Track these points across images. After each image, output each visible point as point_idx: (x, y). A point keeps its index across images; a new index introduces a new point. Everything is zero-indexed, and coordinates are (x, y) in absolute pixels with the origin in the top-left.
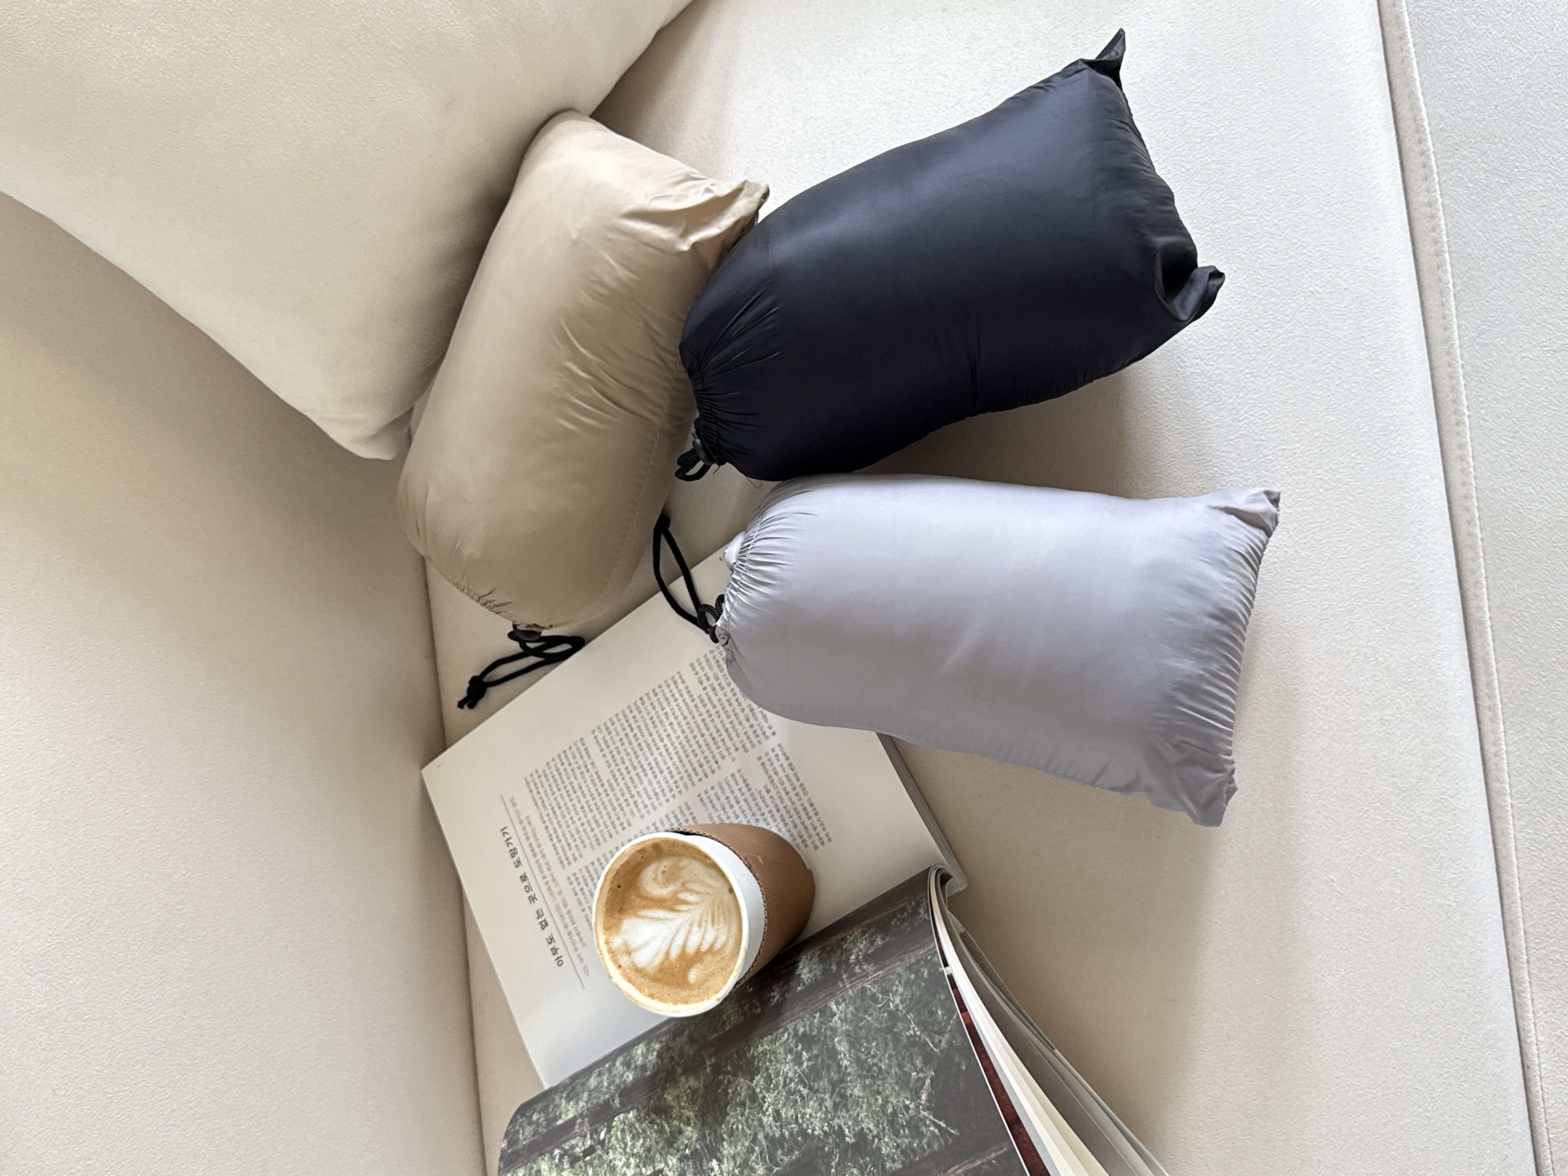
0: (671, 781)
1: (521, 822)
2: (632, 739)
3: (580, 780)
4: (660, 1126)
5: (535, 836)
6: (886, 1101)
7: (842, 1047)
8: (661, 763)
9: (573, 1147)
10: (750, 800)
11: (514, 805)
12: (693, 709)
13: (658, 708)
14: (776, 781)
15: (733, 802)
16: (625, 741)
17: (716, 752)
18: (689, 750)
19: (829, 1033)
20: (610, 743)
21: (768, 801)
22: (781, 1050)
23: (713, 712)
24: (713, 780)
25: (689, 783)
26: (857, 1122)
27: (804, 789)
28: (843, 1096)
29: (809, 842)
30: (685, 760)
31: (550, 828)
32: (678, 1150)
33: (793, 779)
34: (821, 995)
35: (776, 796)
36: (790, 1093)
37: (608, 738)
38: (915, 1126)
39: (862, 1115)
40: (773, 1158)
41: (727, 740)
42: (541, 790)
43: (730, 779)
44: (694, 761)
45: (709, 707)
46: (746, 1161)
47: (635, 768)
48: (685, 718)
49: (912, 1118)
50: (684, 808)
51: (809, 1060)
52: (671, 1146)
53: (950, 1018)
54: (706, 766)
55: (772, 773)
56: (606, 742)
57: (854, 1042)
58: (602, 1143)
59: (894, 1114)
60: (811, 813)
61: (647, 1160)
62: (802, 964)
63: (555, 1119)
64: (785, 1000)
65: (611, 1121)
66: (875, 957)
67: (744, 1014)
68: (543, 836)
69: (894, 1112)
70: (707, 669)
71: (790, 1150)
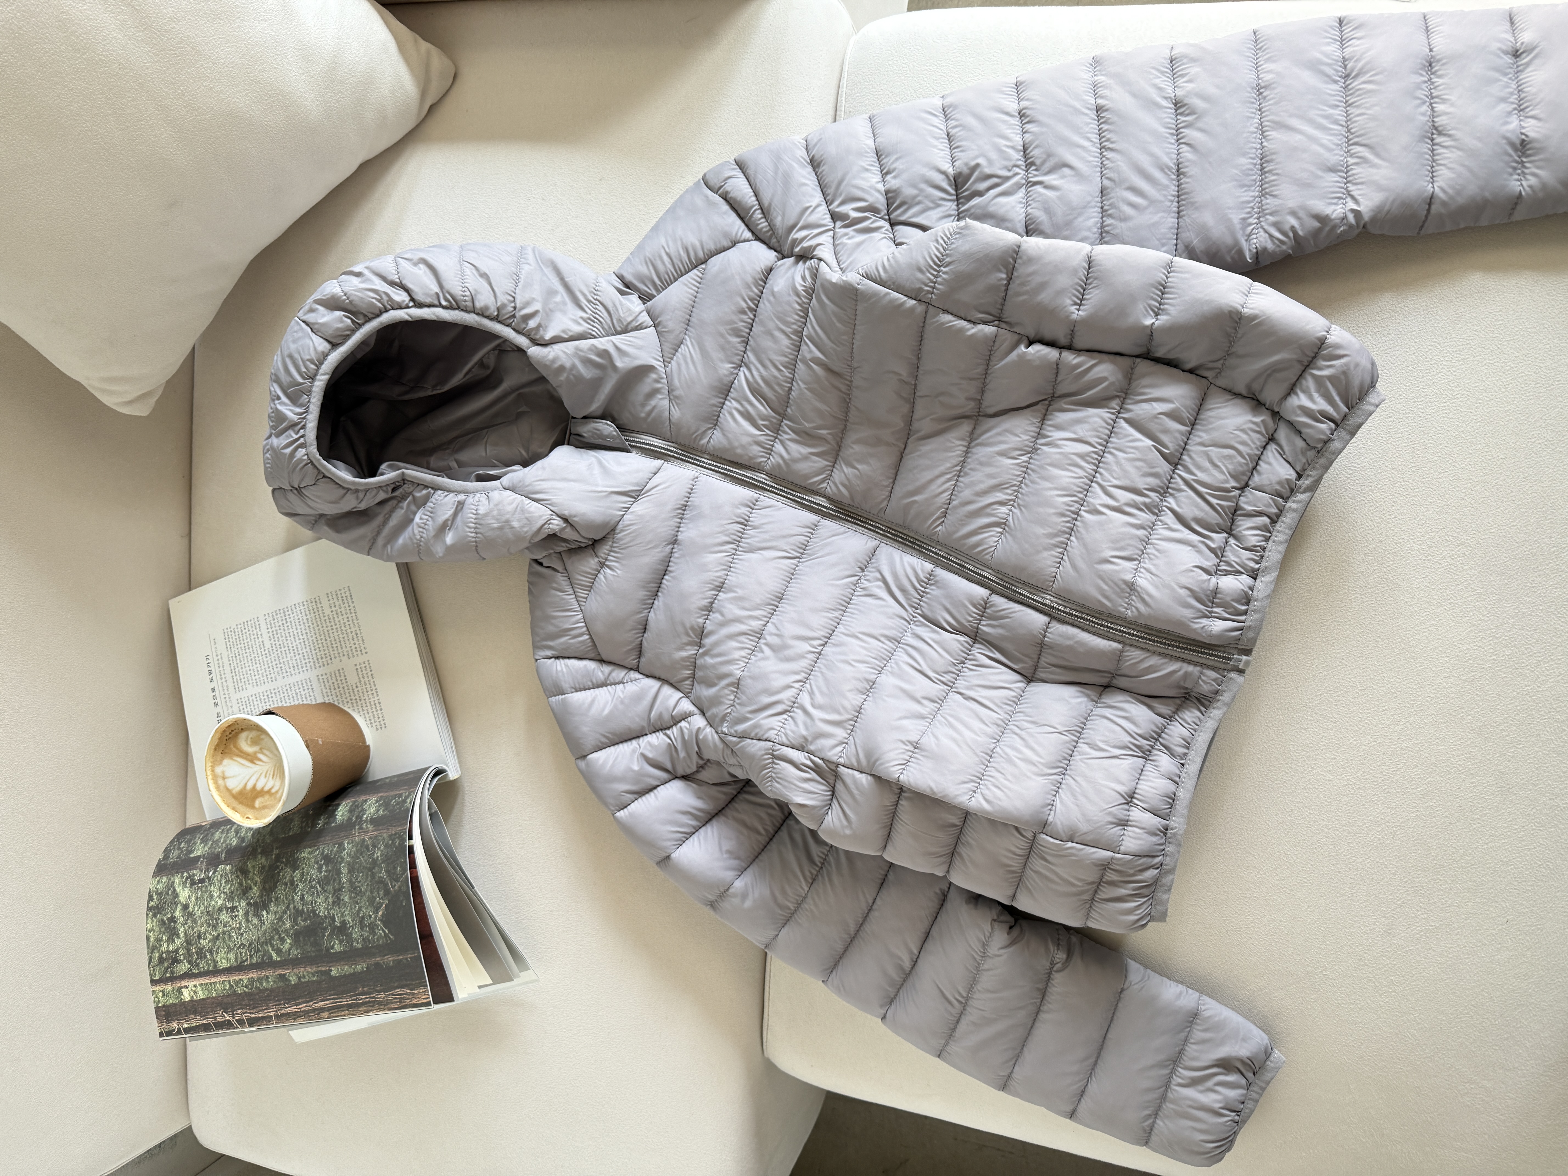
0: (303, 662)
1: (217, 656)
2: (286, 628)
4: (241, 880)
5: (223, 666)
6: (360, 909)
7: (344, 871)
8: (299, 648)
9: (194, 875)
10: (346, 688)
11: (215, 643)
14: (363, 683)
15: (336, 686)
16: (281, 627)
19: (340, 859)
20: (273, 626)
21: (356, 692)
22: (313, 860)
23: (334, 627)
25: (313, 667)
26: (343, 915)
27: (377, 692)
28: (339, 899)
29: (374, 725)
30: (314, 652)
31: (232, 665)
33: (372, 684)
34: (342, 834)
36: (312, 887)
37: (272, 622)
38: (372, 928)
39: (346, 913)
40: (295, 920)
42: (231, 641)
43: (337, 672)
44: (318, 654)
45: (333, 623)
46: (281, 917)
48: (318, 626)
49: (372, 923)
50: (308, 680)
51: (326, 871)
52: (244, 894)
53: (403, 874)
54: (325, 660)
55: (361, 676)
57: (351, 869)
58: (209, 878)
59: (363, 917)
60: (378, 708)
61: (230, 898)
62: (341, 808)
63: (191, 852)
64: (324, 829)
65: (217, 867)
66: (376, 822)
67: (301, 828)
68: (227, 667)
69: (363, 916)
70: (335, 600)
71: (305, 920)
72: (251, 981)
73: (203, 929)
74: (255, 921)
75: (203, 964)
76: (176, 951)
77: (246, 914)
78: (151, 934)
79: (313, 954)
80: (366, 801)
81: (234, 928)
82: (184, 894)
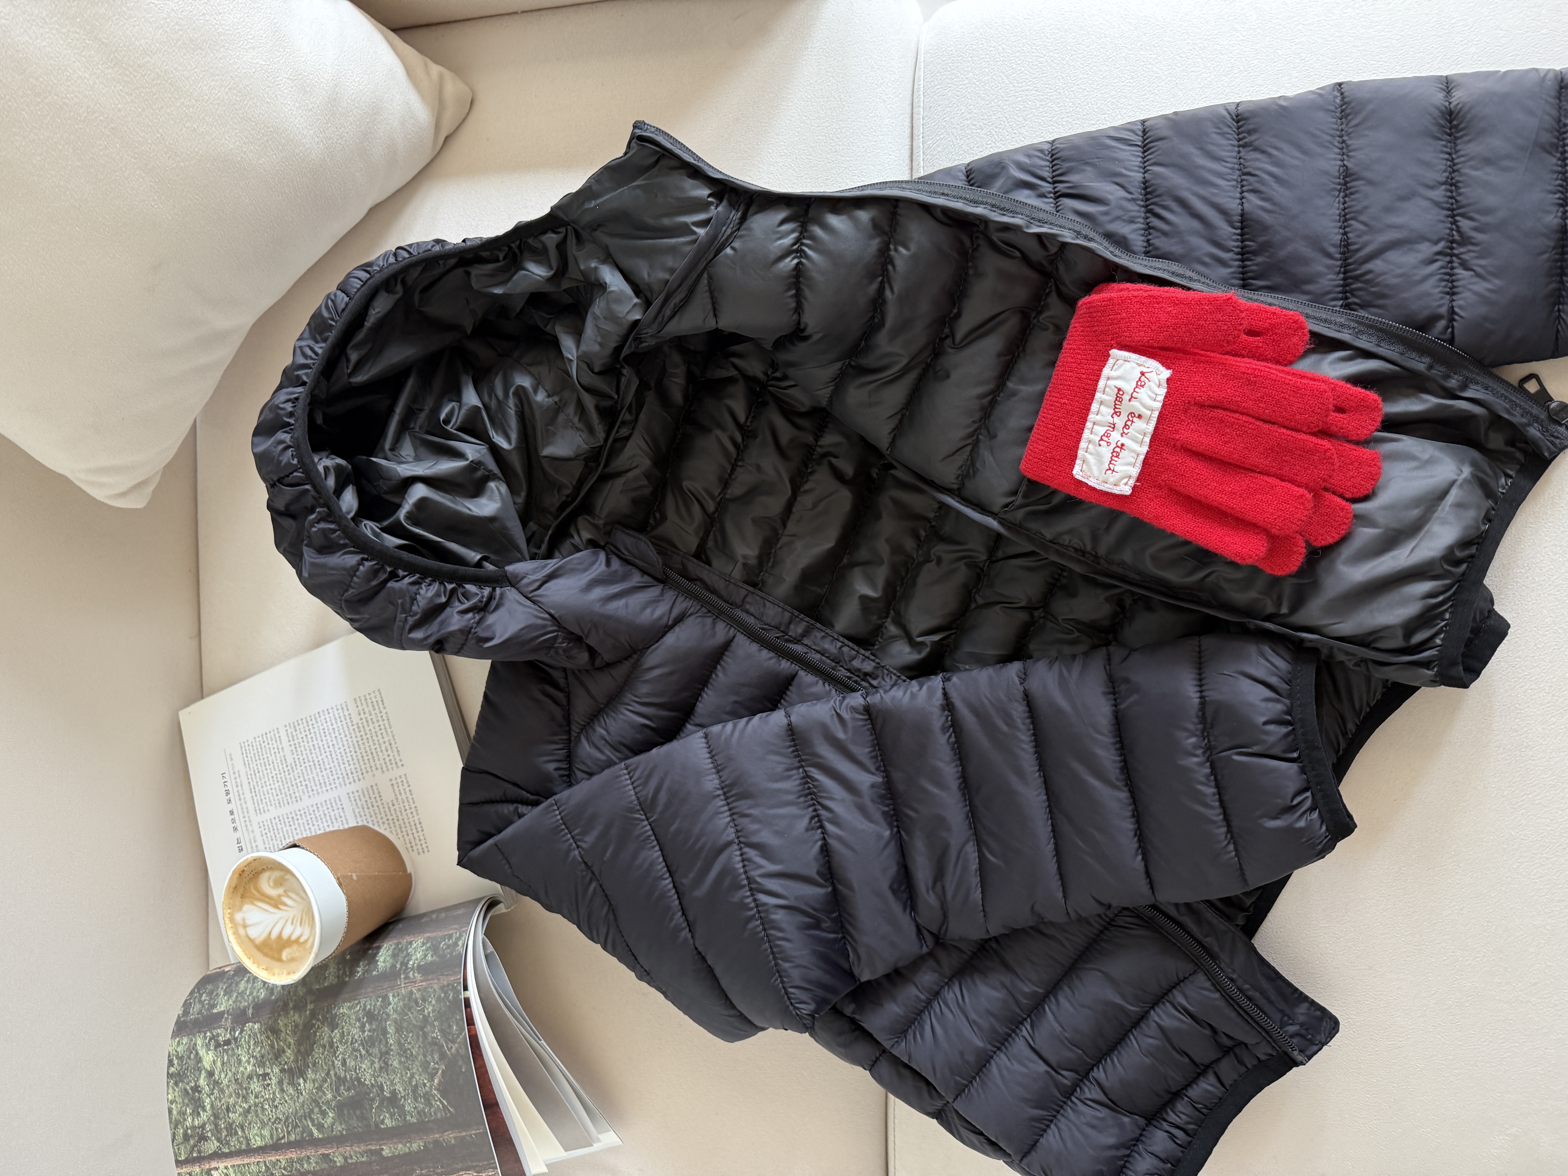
0: (331, 778)
1: (234, 773)
2: (310, 740)
3: (274, 757)
4: (272, 1042)
5: (241, 785)
6: (412, 1076)
7: (391, 1030)
8: (326, 763)
9: (218, 1035)
10: (381, 807)
11: (232, 759)
12: (351, 731)
13: (329, 723)
14: (400, 800)
15: (370, 805)
16: (305, 739)
17: (363, 767)
18: (346, 760)
19: (385, 1016)
20: (295, 738)
21: (393, 812)
22: (354, 1017)
23: (364, 737)
24: (360, 784)
25: (343, 783)
26: (392, 1084)
27: (417, 811)
28: (386, 1063)
29: (415, 848)
30: (342, 766)
31: (252, 784)
32: (281, 1064)
33: (411, 801)
34: (386, 985)
35: (398, 810)
36: (354, 1050)
37: (294, 734)
38: (428, 1098)
39: (396, 1080)
40: (337, 1090)
41: (371, 760)
42: (249, 755)
43: (370, 788)
44: (348, 768)
45: (363, 733)
46: (321, 1086)
47: (309, 761)
48: (346, 736)
49: (427, 1093)
50: (337, 800)
51: (369, 1031)
52: (277, 1059)
53: (461, 1034)
54: (355, 775)
55: (398, 793)
56: (292, 736)
57: (399, 1028)
58: (236, 1039)
59: (416, 1086)
60: (419, 829)
61: (261, 1063)
62: (382, 951)
63: (214, 1006)
64: (364, 978)
65: (244, 1025)
66: (425, 970)
67: (338, 977)
68: (246, 788)
69: (417, 1084)
70: (365, 706)
71: (348, 1090)
72: (291, 1162)
73: (232, 1101)
74: (291, 1091)
75: (233, 1142)
76: (203, 1126)
77: (280, 1082)
78: (173, 1106)
79: (361, 1130)
80: (411, 943)
81: (267, 1100)
82: (208, 1058)
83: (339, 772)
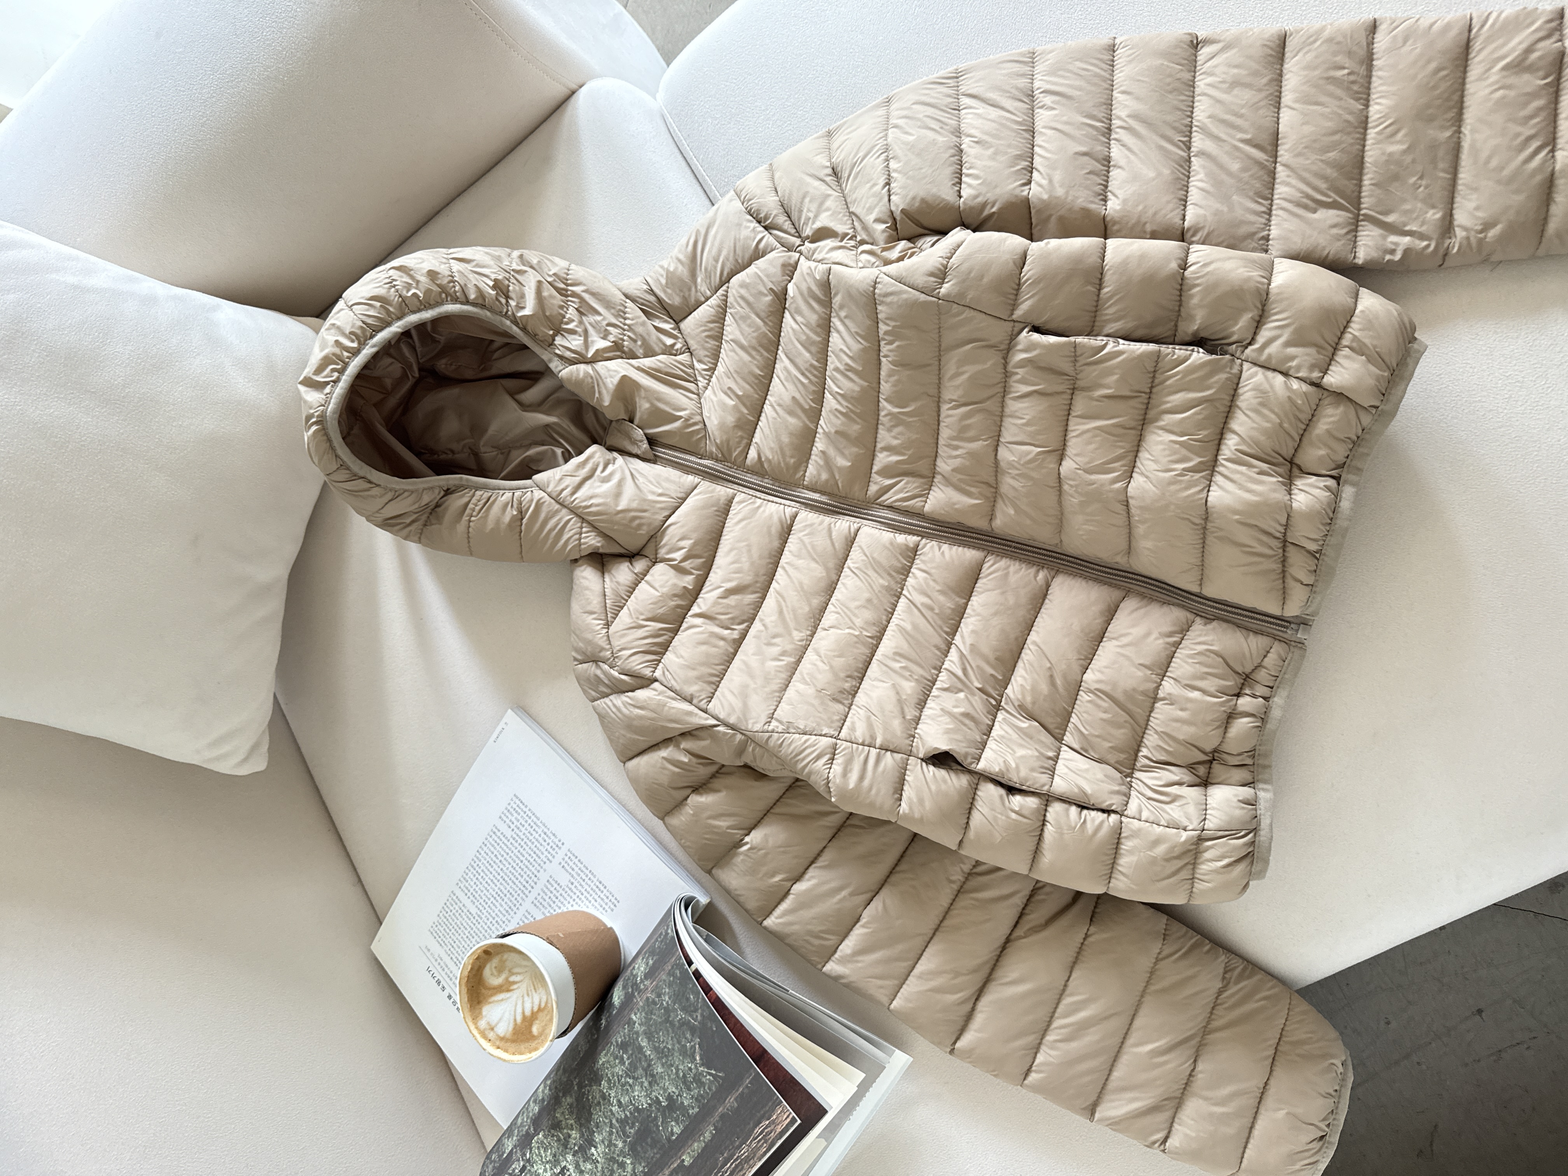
1: (436, 960)
2: (481, 880)
3: (461, 919)
4: (557, 1136)
5: (447, 966)
6: (678, 1070)
9: (514, 1170)
10: (563, 893)
11: (429, 950)
12: (510, 846)
14: (575, 875)
16: (478, 883)
17: (533, 869)
18: (517, 874)
19: (635, 1036)
20: (469, 887)
21: (575, 890)
24: (538, 889)
26: (665, 1090)
27: (593, 874)
28: (653, 1076)
29: (607, 908)
30: (517, 882)
32: (571, 1149)
33: (584, 869)
35: (578, 885)
36: (623, 1086)
38: (698, 1079)
39: (667, 1084)
40: (624, 1133)
41: (537, 859)
42: (440, 934)
43: (547, 884)
44: (522, 880)
47: (489, 899)
49: (695, 1075)
51: (628, 1059)
53: (698, 998)
54: (530, 882)
55: (570, 870)
56: (467, 888)
57: (649, 1036)
58: (529, 1161)
61: (556, 1162)
62: (615, 995)
64: (609, 1023)
65: (531, 1144)
66: (650, 973)
69: (684, 1075)
70: (510, 816)
71: (633, 1124)
79: (658, 1156)
80: (633, 972)
83: (517, 889)
